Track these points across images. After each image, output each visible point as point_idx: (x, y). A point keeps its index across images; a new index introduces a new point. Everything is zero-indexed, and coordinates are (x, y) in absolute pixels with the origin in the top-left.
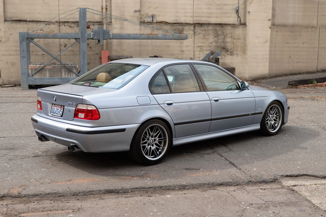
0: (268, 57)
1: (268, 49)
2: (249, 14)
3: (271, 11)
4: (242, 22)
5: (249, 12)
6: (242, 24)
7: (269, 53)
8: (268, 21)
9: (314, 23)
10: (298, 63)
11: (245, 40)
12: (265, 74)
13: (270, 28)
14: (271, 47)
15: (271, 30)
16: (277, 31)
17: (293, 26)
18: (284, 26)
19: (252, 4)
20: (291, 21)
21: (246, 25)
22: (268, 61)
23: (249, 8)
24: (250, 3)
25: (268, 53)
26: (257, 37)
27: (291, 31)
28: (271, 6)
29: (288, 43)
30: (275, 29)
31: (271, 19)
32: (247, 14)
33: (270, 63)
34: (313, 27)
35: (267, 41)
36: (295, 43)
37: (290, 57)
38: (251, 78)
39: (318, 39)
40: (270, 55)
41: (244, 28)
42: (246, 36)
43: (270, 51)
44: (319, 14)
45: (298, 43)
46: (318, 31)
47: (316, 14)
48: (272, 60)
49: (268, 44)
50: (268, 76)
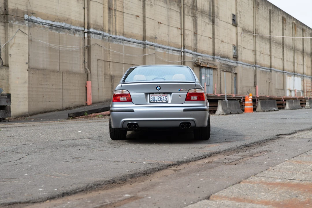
0: (27, 96)
1: (27, 89)
2: (11, 57)
3: (27, 55)
4: (4, 64)
5: (10, 55)
6: (3, 66)
7: (28, 93)
8: (25, 64)
9: (57, 68)
10: (50, 102)
11: (8, 80)
12: (26, 112)
13: (28, 71)
14: (29, 87)
15: (28, 73)
16: (33, 74)
17: (44, 70)
18: (37, 69)
19: (12, 48)
20: (41, 66)
21: (8, 66)
22: (27, 100)
23: (11, 51)
24: (11, 47)
25: (26, 93)
26: (18, 78)
27: (44, 74)
28: (27, 51)
29: (41, 84)
30: (31, 71)
31: (28, 62)
32: (9, 56)
33: (29, 102)
34: (58, 72)
35: (25, 82)
36: (46, 84)
37: (44, 97)
38: (14, 117)
39: (62, 81)
40: (29, 94)
41: (7, 69)
42: (9, 77)
43: (29, 91)
44: (60, 61)
45: (49, 85)
46: (62, 74)
47: (59, 61)
48: (30, 99)
49: (27, 85)
50: (27, 114)
